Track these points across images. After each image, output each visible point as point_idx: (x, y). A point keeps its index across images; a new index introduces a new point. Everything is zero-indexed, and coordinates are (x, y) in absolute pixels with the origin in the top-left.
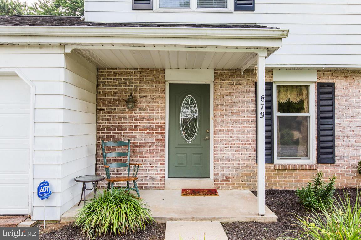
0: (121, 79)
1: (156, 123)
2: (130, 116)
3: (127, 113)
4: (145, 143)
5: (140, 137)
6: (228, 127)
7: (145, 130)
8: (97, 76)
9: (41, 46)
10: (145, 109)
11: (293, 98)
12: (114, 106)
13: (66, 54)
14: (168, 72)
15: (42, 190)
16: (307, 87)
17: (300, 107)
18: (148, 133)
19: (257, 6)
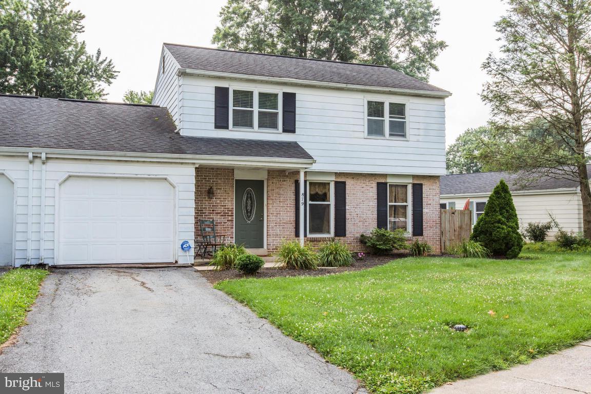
0: (202, 176)
1: (228, 208)
2: (209, 203)
3: (207, 201)
4: (219, 223)
5: (217, 218)
6: (277, 211)
7: (219, 213)
9: (182, 163)
10: (219, 198)
11: (320, 191)
13: (196, 168)
14: (236, 172)
15: (184, 246)
16: (329, 184)
17: (325, 197)
18: (222, 216)
19: (297, 130)
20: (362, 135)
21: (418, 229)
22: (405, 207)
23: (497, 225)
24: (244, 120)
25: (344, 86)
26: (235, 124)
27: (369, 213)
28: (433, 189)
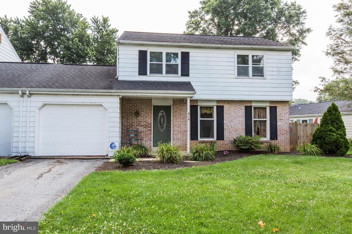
0: (132, 104)
1: (148, 123)
2: (136, 120)
3: (135, 118)
4: (143, 132)
5: (141, 129)
6: (179, 124)
7: (143, 126)
8: (122, 102)
9: (111, 95)
10: (142, 117)
11: (208, 112)
12: (129, 115)
13: (120, 98)
14: (153, 101)
15: (112, 146)
16: (213, 107)
17: (211, 115)
18: (144, 127)
19: (190, 74)
20: (233, 76)
21: (274, 136)
22: (265, 121)
23: (329, 133)
24: (157, 70)
25: (220, 46)
26: (151, 73)
27: (240, 125)
28: (284, 110)
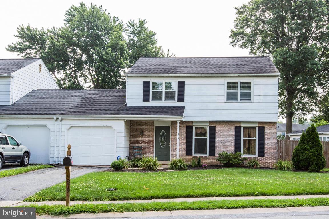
0: (138, 125)
1: (151, 140)
2: (141, 138)
3: (141, 136)
4: (147, 148)
5: (145, 145)
7: (147, 143)
10: (147, 136)
12: (136, 134)
13: (125, 121)
14: (155, 122)
15: (118, 158)
18: (148, 144)
19: (185, 100)
20: (223, 101)
21: (262, 153)
22: (255, 140)
24: (157, 96)
25: (210, 75)
26: (153, 99)
27: (230, 143)
28: (272, 130)
